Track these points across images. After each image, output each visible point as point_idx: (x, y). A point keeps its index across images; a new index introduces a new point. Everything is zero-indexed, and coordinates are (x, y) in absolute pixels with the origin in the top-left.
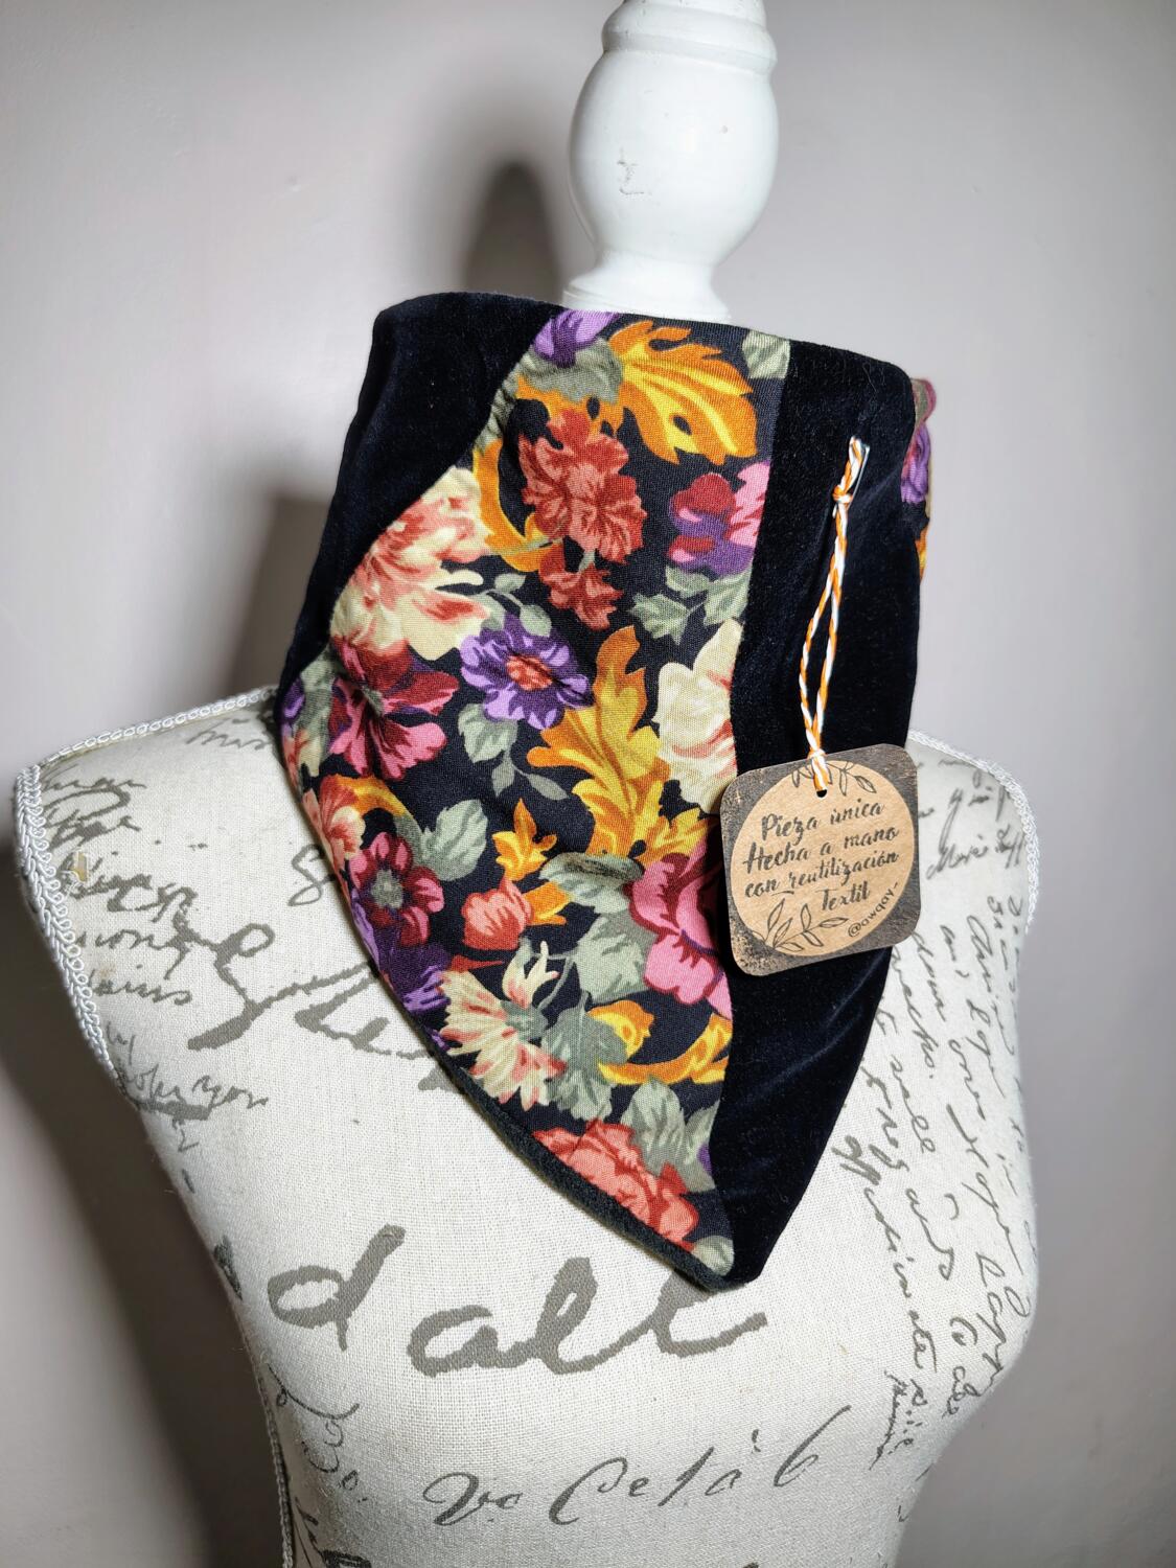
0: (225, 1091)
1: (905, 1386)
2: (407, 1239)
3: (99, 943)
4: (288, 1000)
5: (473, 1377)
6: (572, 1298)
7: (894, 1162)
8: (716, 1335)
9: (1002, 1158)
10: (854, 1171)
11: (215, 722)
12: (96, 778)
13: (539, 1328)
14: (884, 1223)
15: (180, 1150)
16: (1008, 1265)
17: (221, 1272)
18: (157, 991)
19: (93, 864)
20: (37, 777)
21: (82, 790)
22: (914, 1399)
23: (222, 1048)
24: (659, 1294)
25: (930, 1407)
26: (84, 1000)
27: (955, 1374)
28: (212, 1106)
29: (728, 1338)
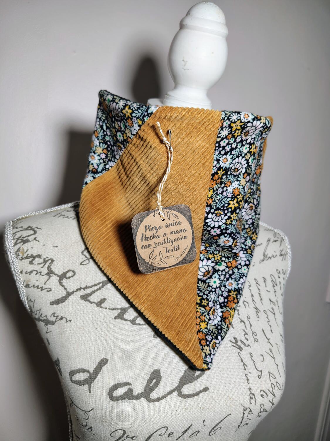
0: (60, 317)
1: (247, 408)
2: (109, 362)
3: (26, 273)
4: (79, 292)
5: (126, 402)
6: (154, 381)
7: (247, 345)
8: (194, 392)
9: (277, 344)
10: (235, 347)
11: (62, 211)
12: (28, 226)
13: (145, 389)
14: (243, 362)
15: (46, 333)
16: (277, 376)
17: (56, 368)
18: (42, 288)
19: (26, 251)
20: (11, 224)
21: (24, 229)
22: (249, 413)
23: (60, 305)
24: (179, 380)
25: (254, 415)
26: (22, 289)
27: (261, 406)
28: (56, 321)
29: (198, 394)
